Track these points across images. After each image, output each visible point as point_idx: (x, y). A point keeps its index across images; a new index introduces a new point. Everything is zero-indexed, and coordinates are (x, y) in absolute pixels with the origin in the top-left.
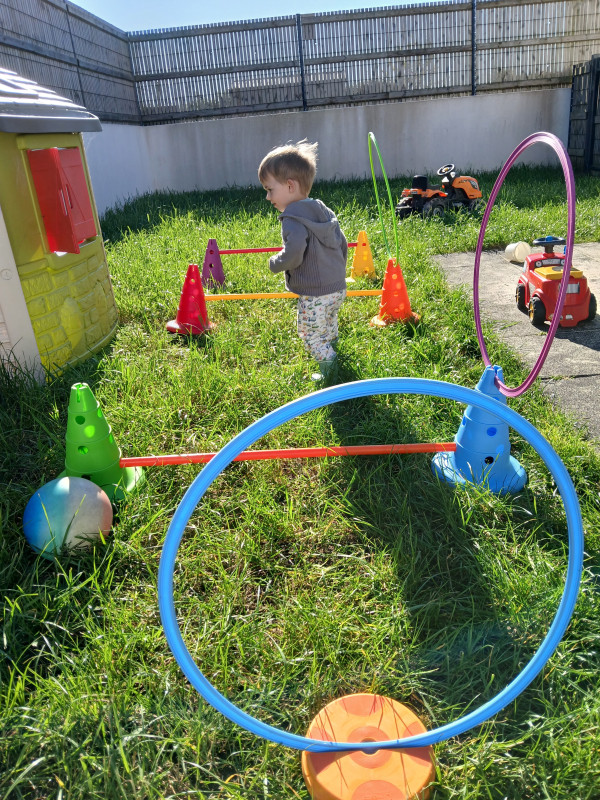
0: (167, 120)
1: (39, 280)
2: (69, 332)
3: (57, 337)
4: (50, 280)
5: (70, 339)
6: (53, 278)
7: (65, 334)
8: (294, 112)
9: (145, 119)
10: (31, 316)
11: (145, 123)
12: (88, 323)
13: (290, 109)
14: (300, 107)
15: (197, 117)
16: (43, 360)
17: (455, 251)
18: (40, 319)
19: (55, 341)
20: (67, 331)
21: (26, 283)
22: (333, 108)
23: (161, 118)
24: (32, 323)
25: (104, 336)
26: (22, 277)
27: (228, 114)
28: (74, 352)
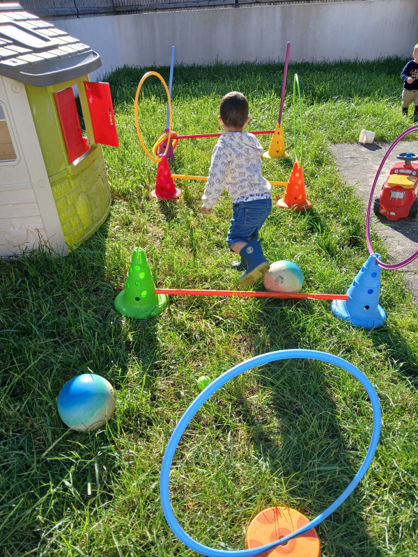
0: (134, 11)
1: (63, 185)
2: (82, 217)
3: (74, 222)
4: (70, 183)
5: (83, 221)
6: (71, 181)
7: (79, 219)
8: (229, 8)
9: (117, 9)
10: (58, 210)
11: (117, 13)
12: (93, 208)
13: (226, 5)
14: (233, 4)
15: (156, 10)
16: (66, 239)
17: (345, 142)
18: (63, 211)
19: (74, 224)
20: (81, 217)
21: (54, 188)
22: (257, 6)
23: (129, 9)
24: (59, 214)
25: (104, 214)
26: (52, 184)
27: (179, 8)
28: (85, 231)
